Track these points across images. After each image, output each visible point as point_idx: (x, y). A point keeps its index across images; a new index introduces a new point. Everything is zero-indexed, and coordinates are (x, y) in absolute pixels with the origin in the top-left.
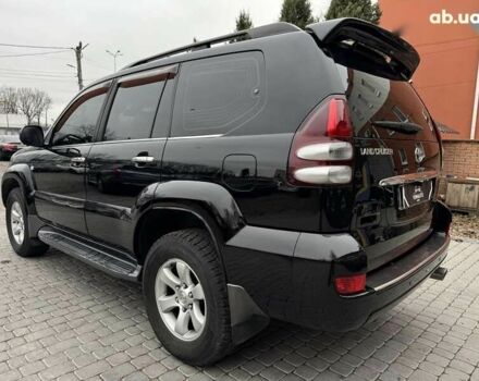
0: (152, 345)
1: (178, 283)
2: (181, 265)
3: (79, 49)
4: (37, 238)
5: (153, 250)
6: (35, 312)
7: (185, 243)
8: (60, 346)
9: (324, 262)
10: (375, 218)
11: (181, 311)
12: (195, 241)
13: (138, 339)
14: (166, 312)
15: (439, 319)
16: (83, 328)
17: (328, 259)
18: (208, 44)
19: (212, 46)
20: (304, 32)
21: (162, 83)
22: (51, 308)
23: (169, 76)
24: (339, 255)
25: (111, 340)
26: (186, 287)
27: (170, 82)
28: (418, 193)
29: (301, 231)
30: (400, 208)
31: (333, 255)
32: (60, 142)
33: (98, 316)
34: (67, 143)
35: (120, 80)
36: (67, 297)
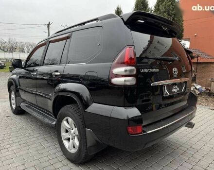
0: (60, 154)
1: (69, 127)
2: (70, 120)
3: (49, 25)
4: (20, 107)
5: (60, 113)
6: (15, 138)
7: (71, 110)
8: (21, 153)
9: (124, 120)
10: (149, 100)
11: (71, 140)
12: (75, 109)
13: (55, 151)
14: (65, 140)
15: (194, 146)
16: (33, 146)
17: (126, 118)
18: (84, 24)
19: (86, 24)
20: (119, 18)
21: (65, 41)
22: (21, 137)
23: (68, 38)
24: (130, 117)
25: (43, 151)
26: (73, 129)
27: (68, 40)
28: (175, 88)
29: (114, 106)
30: (164, 96)
31: (128, 117)
32: (30, 66)
33: (40, 141)
34: (32, 66)
35: (50, 40)
36: (29, 132)
